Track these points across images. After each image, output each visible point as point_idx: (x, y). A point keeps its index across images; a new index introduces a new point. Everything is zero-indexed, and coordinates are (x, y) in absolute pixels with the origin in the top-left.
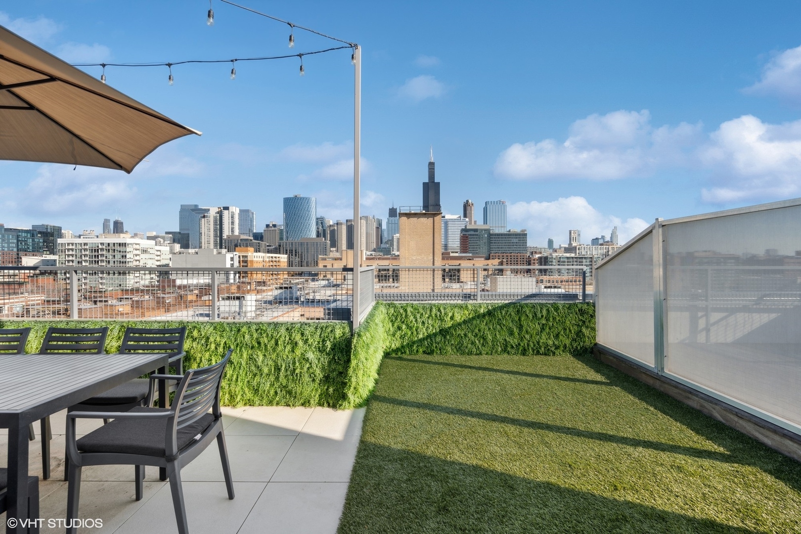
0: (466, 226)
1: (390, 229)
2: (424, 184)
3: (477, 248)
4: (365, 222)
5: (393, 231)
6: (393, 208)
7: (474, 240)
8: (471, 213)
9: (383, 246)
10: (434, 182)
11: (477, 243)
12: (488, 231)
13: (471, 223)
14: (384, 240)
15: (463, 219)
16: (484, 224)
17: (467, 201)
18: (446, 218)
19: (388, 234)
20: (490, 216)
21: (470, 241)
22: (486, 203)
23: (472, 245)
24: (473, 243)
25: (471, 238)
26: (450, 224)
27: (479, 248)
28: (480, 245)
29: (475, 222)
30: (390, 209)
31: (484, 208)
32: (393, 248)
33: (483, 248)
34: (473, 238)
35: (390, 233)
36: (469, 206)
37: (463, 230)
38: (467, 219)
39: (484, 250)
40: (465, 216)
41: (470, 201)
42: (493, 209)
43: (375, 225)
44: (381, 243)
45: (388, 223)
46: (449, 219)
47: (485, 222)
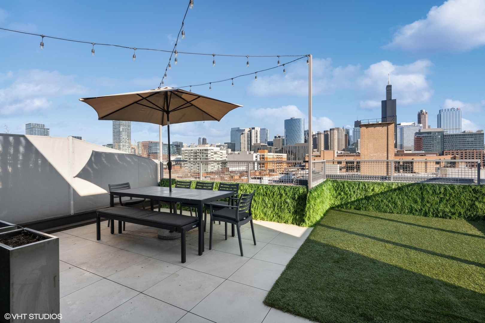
0: (420, 130)
1: (356, 135)
2: (383, 102)
3: (430, 146)
4: (337, 132)
5: (358, 137)
6: (358, 121)
7: (427, 141)
8: (425, 120)
9: (350, 147)
10: (391, 99)
11: (430, 143)
12: (441, 133)
13: (424, 127)
14: (351, 143)
15: (417, 125)
16: (438, 127)
17: (422, 111)
18: (401, 125)
19: (354, 139)
20: (444, 121)
21: (424, 141)
22: (440, 111)
23: (426, 145)
24: (427, 143)
25: (425, 139)
26: (405, 129)
27: (433, 147)
28: (433, 144)
29: (429, 127)
30: (355, 122)
31: (438, 115)
32: (358, 148)
33: (436, 146)
34: (427, 139)
35: (356, 138)
36: (423, 114)
37: (416, 133)
38: (421, 125)
39: (438, 148)
40: (419, 122)
41: (424, 111)
42: (447, 115)
43: (344, 133)
44: (349, 145)
45: (354, 131)
46: (404, 126)
47: (439, 125)
